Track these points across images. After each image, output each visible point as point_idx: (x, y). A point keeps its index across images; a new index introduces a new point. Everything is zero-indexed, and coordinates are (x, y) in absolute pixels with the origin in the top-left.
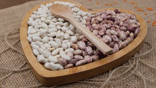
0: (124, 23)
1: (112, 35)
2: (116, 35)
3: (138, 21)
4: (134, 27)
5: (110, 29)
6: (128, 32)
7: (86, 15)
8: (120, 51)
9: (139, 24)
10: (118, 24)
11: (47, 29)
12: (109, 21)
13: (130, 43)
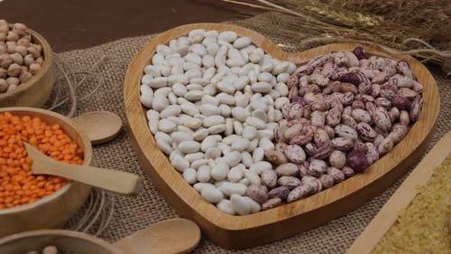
0: (384, 88)
1: (358, 121)
2: (369, 123)
3: (417, 80)
4: (408, 98)
5: (351, 105)
6: (395, 110)
7: (285, 70)
8: (382, 159)
9: (419, 86)
10: (369, 92)
11: (199, 118)
12: (345, 86)
13: (402, 138)
